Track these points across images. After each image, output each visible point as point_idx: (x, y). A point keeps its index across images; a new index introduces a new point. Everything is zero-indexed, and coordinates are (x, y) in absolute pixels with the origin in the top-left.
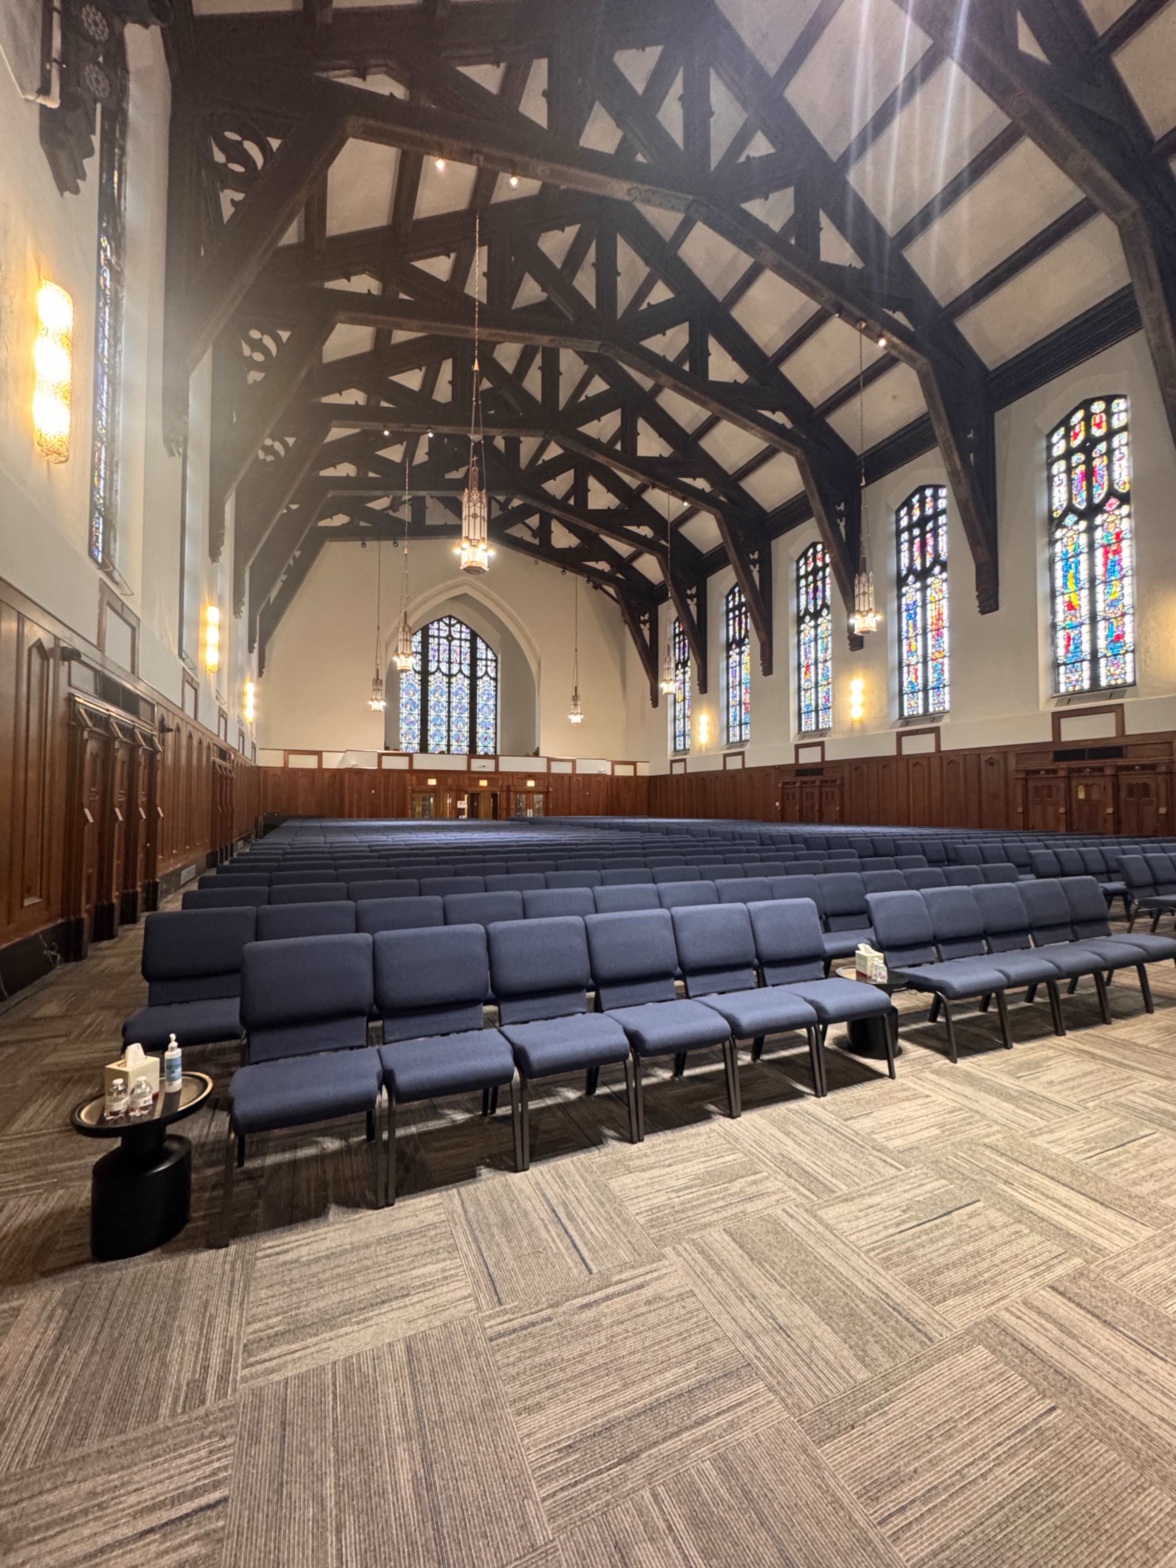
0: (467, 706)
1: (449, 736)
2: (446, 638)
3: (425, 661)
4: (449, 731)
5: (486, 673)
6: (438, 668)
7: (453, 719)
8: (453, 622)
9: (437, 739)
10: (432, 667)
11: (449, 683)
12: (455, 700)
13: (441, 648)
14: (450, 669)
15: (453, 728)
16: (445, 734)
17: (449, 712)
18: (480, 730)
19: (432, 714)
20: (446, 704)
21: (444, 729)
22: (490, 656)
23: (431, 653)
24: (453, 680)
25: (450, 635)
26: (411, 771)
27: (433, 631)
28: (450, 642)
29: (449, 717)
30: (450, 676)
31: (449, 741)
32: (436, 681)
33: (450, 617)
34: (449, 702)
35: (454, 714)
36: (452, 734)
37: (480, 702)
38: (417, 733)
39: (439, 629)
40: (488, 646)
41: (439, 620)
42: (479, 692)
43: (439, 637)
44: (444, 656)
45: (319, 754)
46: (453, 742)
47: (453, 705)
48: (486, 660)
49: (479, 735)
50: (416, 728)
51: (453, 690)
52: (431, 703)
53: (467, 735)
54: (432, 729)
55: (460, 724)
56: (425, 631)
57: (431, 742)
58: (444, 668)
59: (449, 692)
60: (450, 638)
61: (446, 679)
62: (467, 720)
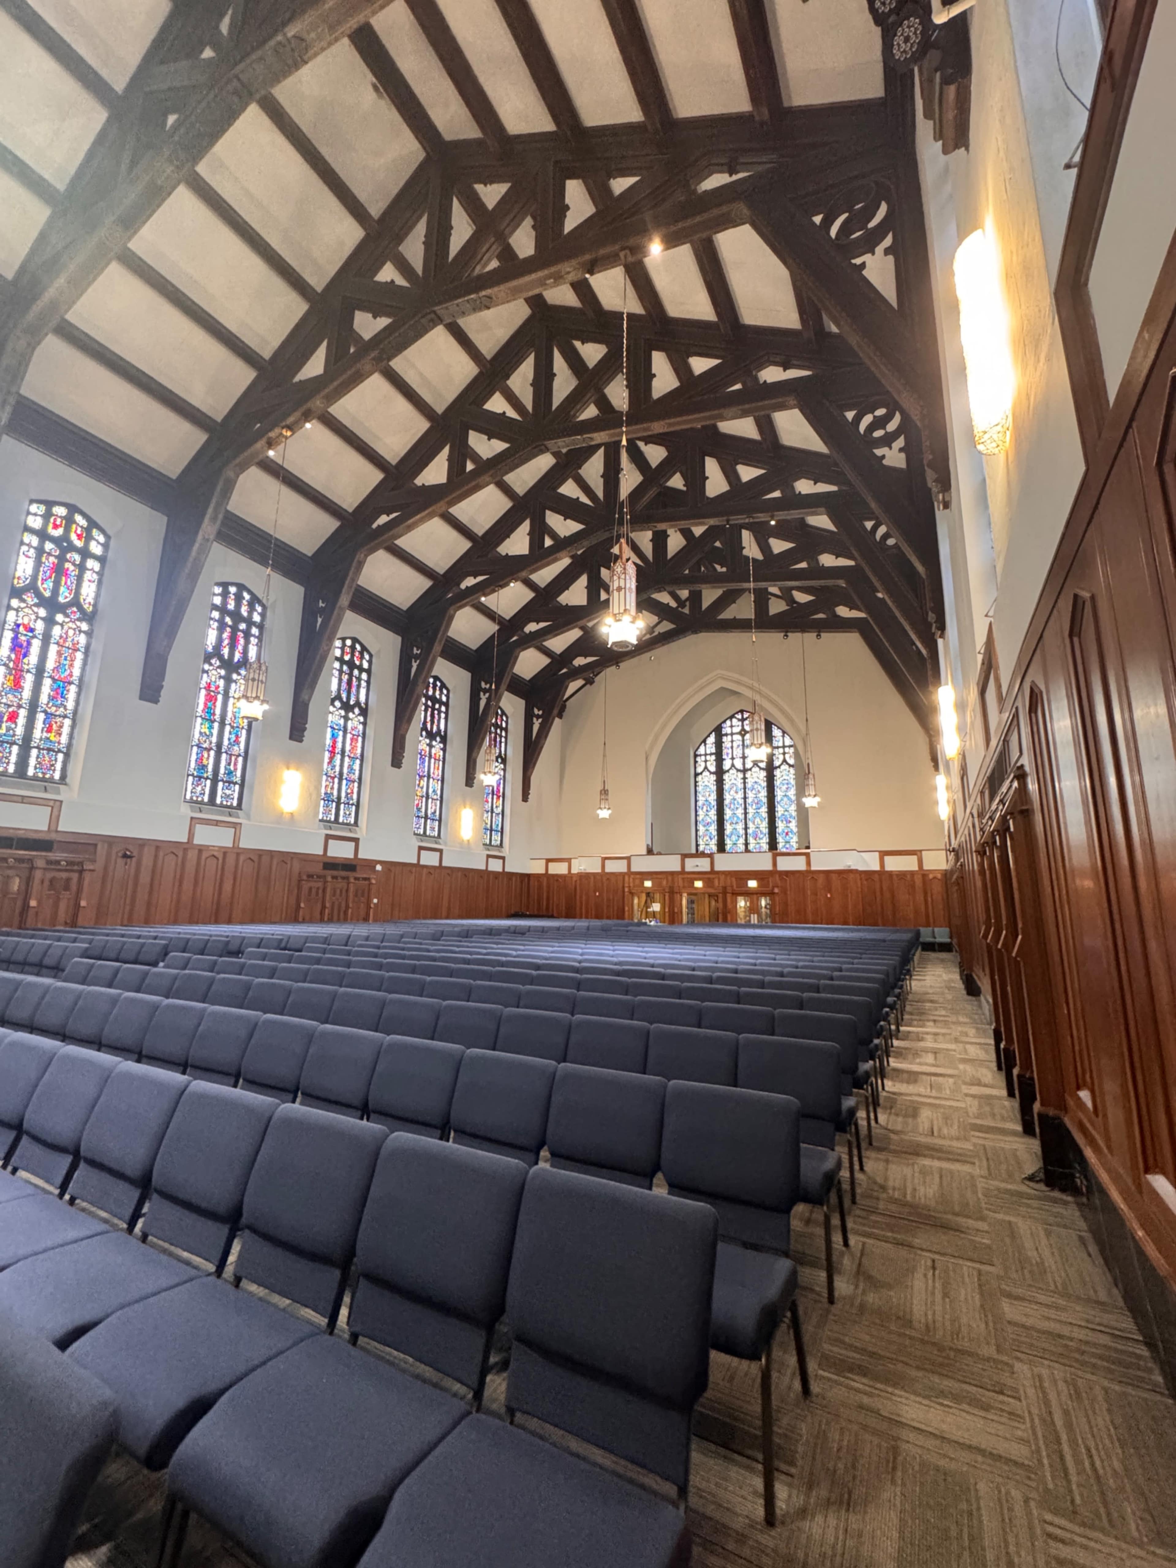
0: (765, 800)
1: (746, 834)
2: (740, 733)
3: (719, 760)
4: (746, 828)
5: (785, 761)
6: (733, 765)
7: (750, 816)
8: (746, 715)
9: (734, 838)
10: (727, 765)
11: (745, 778)
12: (751, 795)
13: (735, 744)
14: (744, 764)
15: (750, 825)
16: (742, 832)
17: (745, 809)
18: (781, 826)
19: (728, 813)
20: (741, 801)
21: (740, 827)
22: (788, 742)
23: (725, 751)
24: (748, 774)
25: (743, 729)
26: (630, 873)
27: (727, 729)
28: (743, 736)
29: (746, 813)
30: (745, 771)
31: (746, 839)
32: (732, 779)
33: (742, 711)
34: (745, 798)
35: (751, 810)
36: (750, 831)
37: (779, 794)
38: (715, 833)
39: (732, 726)
40: (784, 732)
41: (731, 717)
42: (777, 783)
43: (732, 734)
44: (738, 752)
45: (569, 860)
46: (751, 840)
47: (749, 801)
48: (784, 747)
49: (779, 830)
50: (713, 829)
51: (749, 786)
52: (726, 802)
53: (766, 831)
54: (728, 829)
55: (758, 820)
56: (718, 731)
57: (728, 842)
58: (738, 764)
59: (745, 788)
60: (743, 733)
61: (741, 775)
62: (765, 815)
